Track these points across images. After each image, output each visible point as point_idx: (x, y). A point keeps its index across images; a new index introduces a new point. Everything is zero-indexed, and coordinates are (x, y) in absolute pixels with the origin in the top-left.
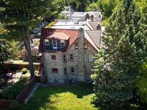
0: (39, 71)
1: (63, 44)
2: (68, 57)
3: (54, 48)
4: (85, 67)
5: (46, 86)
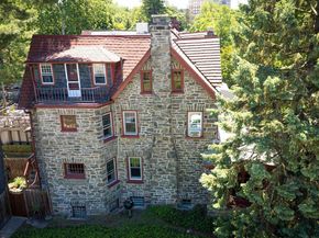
0: (27, 177)
1: (100, 79)
2: (117, 125)
4: (175, 155)
5: (44, 225)
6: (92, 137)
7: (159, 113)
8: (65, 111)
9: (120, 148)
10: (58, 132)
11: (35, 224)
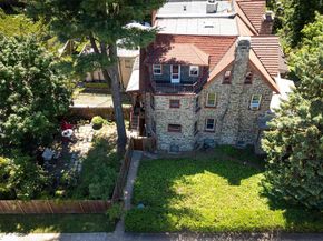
1: (194, 73)
2: (203, 101)
6: (189, 112)
11: (149, 155)
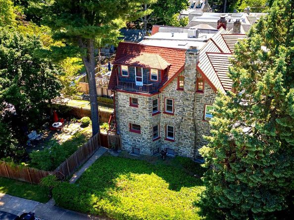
2: (162, 106)
3: (138, 83)
4: (195, 129)
5: (116, 155)
6: (146, 112)
7: (187, 103)
8: (132, 96)
9: (162, 119)
10: (128, 105)
11: (112, 153)
